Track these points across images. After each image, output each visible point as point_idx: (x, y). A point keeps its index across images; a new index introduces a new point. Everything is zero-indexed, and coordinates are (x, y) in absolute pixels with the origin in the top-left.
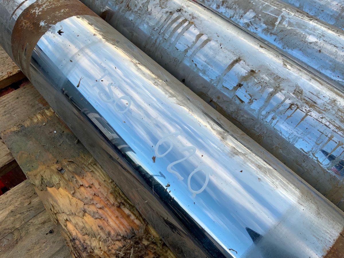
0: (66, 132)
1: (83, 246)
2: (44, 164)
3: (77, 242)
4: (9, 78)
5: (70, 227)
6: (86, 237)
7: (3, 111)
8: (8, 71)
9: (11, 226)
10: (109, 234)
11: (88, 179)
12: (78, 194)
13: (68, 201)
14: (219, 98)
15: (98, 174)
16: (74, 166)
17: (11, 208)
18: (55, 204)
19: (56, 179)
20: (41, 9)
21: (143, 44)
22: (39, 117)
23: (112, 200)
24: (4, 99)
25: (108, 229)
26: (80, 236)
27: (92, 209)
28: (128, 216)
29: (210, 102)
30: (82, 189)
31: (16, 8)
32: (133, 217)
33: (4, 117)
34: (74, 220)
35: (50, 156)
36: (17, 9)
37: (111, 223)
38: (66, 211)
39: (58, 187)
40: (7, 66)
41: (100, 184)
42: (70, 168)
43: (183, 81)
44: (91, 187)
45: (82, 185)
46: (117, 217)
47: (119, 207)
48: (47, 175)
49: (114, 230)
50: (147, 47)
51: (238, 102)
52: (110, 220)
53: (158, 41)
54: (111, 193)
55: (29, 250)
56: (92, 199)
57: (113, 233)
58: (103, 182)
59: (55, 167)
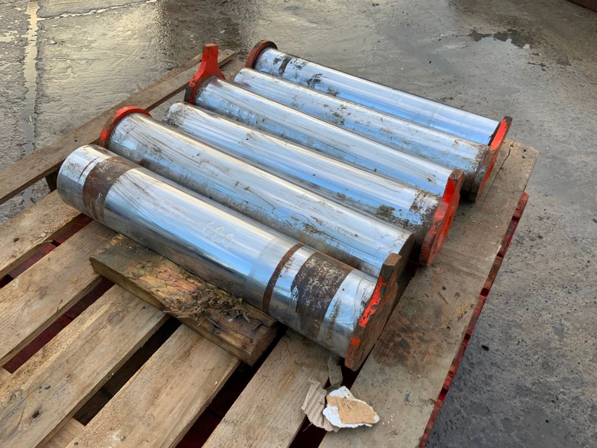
0: (138, 246)
1: (171, 300)
2: (131, 266)
3: (167, 300)
4: (67, 224)
5: (160, 293)
6: (171, 296)
7: (75, 247)
8: (63, 219)
9: (115, 311)
10: (185, 292)
11: (163, 268)
12: (159, 277)
13: (154, 281)
14: (234, 203)
15: (168, 264)
16: (150, 263)
17: (111, 302)
18: (146, 284)
19: (142, 272)
20: (104, 169)
21: (178, 179)
22: (115, 241)
23: (181, 276)
24: (71, 240)
25: (183, 290)
26: (167, 296)
27: (170, 282)
28: (194, 283)
29: (230, 207)
30: (161, 274)
31: (82, 171)
32: (196, 283)
33: (78, 252)
34: (161, 289)
35: (133, 261)
36: (84, 171)
37: (184, 287)
38: (155, 286)
39: (145, 275)
40: (61, 216)
41: (171, 269)
42: (149, 265)
43: (211, 198)
44: (166, 272)
45: (160, 272)
46: (187, 284)
47: (186, 279)
48: (135, 271)
49: (186, 290)
50: (181, 181)
51: (245, 203)
52: (183, 286)
53: (188, 176)
54: (180, 273)
55: (133, 320)
56: (169, 278)
57: (186, 291)
58: (172, 268)
59: (139, 266)
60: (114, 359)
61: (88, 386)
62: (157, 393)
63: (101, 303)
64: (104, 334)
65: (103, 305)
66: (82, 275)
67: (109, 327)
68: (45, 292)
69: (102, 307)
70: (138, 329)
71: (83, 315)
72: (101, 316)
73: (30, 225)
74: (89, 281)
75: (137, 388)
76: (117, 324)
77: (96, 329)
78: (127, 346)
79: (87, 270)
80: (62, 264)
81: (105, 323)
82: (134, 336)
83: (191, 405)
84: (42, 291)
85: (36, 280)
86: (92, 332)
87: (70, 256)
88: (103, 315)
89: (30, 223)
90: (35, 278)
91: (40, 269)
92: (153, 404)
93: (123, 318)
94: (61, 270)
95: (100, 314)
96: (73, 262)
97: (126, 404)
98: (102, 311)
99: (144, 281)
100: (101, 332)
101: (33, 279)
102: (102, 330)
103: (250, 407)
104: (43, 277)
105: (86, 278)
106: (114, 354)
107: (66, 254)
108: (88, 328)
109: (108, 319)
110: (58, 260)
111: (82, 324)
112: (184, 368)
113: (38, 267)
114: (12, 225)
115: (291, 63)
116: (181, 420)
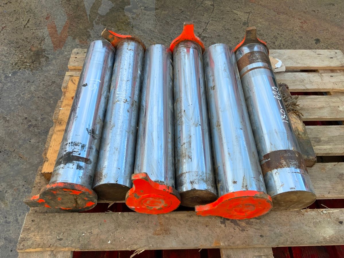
9: (315, 143)
60: (327, 127)
61: (341, 127)
62: (320, 108)
63: (319, 150)
64: (325, 138)
65: (318, 149)
66: (318, 170)
67: (322, 139)
68: (339, 176)
69: (319, 148)
70: (312, 130)
71: (329, 152)
72: (322, 145)
73: (328, 227)
74: (317, 164)
75: (326, 114)
76: (318, 138)
77: (327, 142)
78: (319, 128)
79: (315, 170)
80: (324, 184)
81: (322, 142)
82: (314, 128)
83: (312, 98)
84: (341, 177)
85: (341, 186)
86: (329, 143)
87: (318, 186)
88: (321, 145)
89: (328, 229)
90: (341, 188)
91: (336, 191)
92: (324, 107)
93: (314, 138)
94: (327, 181)
95: (322, 146)
96: (318, 180)
97: (332, 113)
98: (320, 147)
99: (303, 130)
100: (326, 140)
101: (342, 188)
102: (325, 140)
103: (296, 85)
104: (337, 185)
105: (317, 167)
106: (326, 129)
107: (319, 188)
108: (330, 145)
109: (320, 142)
110: (325, 188)
111: (331, 149)
112: (306, 107)
113: (337, 193)
114: (339, 237)
115: (80, 154)
116: (318, 98)
